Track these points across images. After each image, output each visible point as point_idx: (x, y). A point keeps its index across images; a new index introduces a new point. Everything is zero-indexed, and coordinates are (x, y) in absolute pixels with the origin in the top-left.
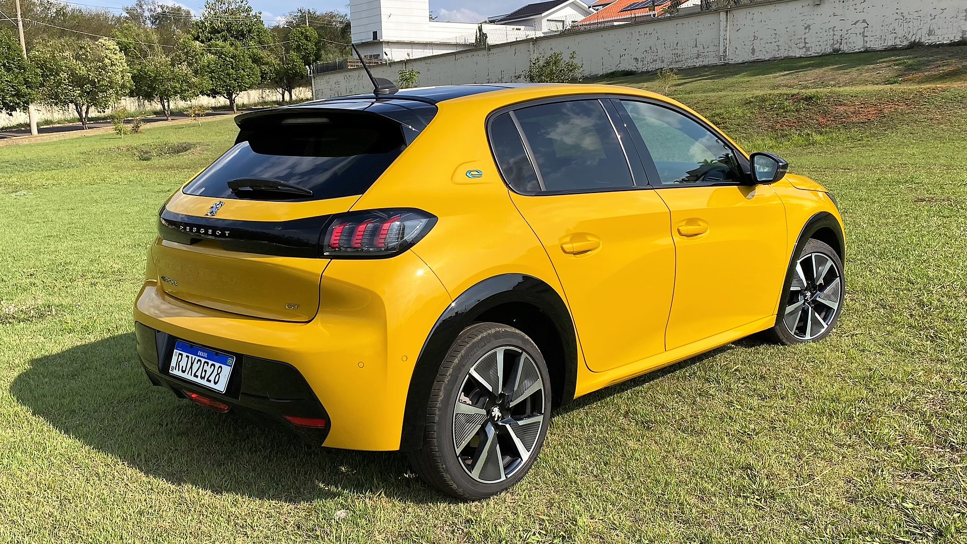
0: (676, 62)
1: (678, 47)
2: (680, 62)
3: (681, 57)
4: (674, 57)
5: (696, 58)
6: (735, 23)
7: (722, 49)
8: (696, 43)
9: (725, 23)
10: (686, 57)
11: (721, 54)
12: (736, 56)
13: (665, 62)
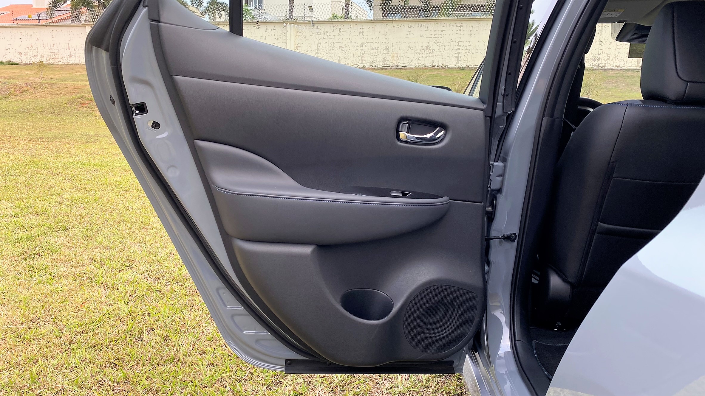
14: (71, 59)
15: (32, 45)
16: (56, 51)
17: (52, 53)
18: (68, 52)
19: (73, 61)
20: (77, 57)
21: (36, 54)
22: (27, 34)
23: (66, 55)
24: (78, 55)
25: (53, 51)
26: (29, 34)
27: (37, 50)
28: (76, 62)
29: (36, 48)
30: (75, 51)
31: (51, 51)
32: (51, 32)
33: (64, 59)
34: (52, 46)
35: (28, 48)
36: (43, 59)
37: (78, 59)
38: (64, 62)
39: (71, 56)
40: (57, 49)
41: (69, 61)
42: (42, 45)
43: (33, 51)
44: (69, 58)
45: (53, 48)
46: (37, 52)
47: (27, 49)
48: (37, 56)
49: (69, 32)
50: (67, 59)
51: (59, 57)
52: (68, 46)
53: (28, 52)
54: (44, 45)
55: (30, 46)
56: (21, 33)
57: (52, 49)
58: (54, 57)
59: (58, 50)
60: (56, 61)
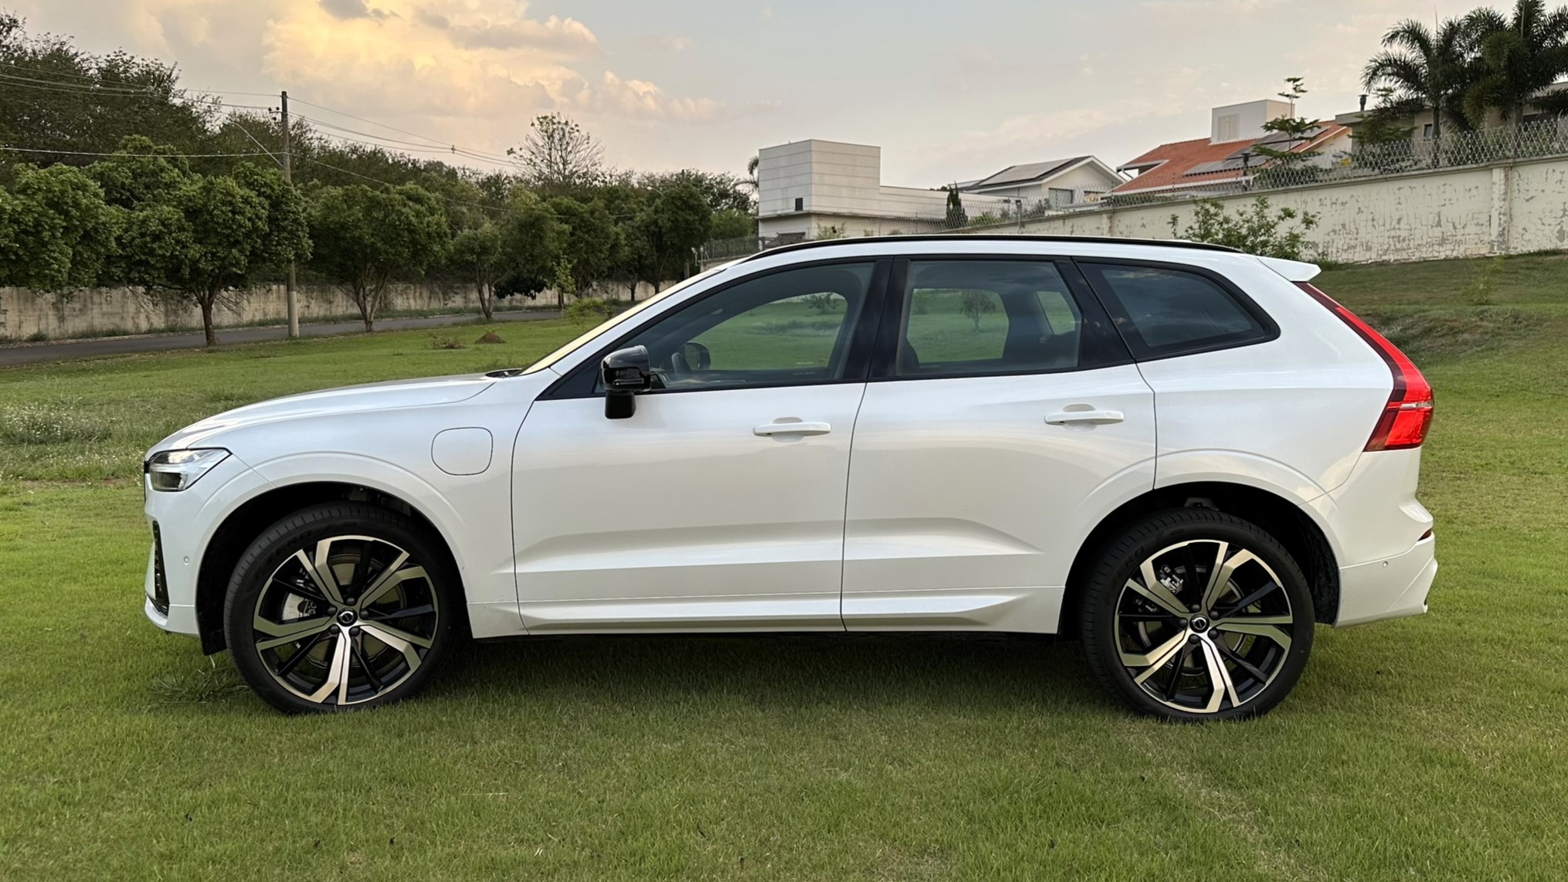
0: (1397, 250)
1: (1402, 226)
2: (1404, 250)
3: (1407, 242)
4: (1391, 243)
5: (1439, 244)
6: (1523, 186)
7: (1495, 231)
8: (1439, 221)
9: (1503, 187)
10: (1417, 243)
11: (1493, 238)
12: (1523, 243)
13: (1374, 249)
14: (1441, 249)
15: (1344, 226)
16: (1403, 234)
17: (1393, 237)
18: (1437, 232)
19: (1449, 253)
20: (1460, 243)
21: (1352, 243)
22: (1334, 201)
23: (1429, 240)
24: (1463, 238)
25: (1398, 233)
26: (1339, 201)
27: (1357, 233)
28: (1455, 254)
29: (1355, 231)
30: (1455, 228)
31: (1393, 233)
32: (1396, 191)
33: (1425, 249)
34: (1395, 222)
35: (1334, 231)
36: (1368, 253)
37: (1462, 249)
38: (1424, 256)
39: (1443, 241)
40: (1408, 227)
41: (1436, 254)
42: (1370, 223)
43: (1345, 238)
44: (1436, 247)
45: (1397, 227)
46: (1357, 239)
47: (1332, 234)
48: (1355, 247)
49: (1442, 188)
50: (1431, 249)
51: (1411, 246)
52: (1437, 219)
53: (1333, 241)
54: (1375, 223)
55: (1341, 227)
56: (1321, 200)
57: (1394, 228)
58: (1398, 246)
59: (1411, 230)
60: (1403, 256)
